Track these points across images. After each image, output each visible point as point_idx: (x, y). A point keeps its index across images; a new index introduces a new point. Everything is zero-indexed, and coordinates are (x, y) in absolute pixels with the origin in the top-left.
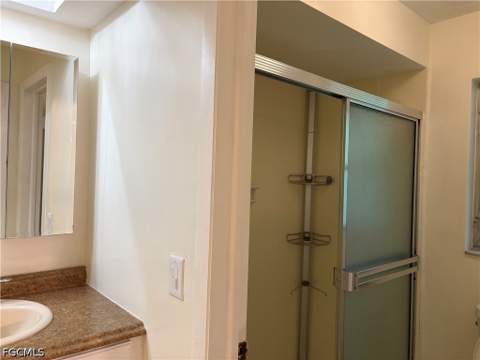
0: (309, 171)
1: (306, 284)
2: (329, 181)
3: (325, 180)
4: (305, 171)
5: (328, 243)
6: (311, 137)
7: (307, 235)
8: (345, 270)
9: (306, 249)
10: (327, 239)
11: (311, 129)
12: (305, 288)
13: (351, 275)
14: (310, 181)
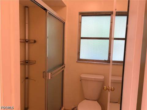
0: (27, 38)
1: (27, 78)
2: (35, 42)
3: (33, 41)
4: (25, 38)
5: (35, 63)
6: (27, 25)
7: (27, 61)
8: (48, 72)
9: (27, 66)
10: (35, 62)
11: (27, 22)
12: (27, 80)
13: (50, 73)
14: (28, 42)
